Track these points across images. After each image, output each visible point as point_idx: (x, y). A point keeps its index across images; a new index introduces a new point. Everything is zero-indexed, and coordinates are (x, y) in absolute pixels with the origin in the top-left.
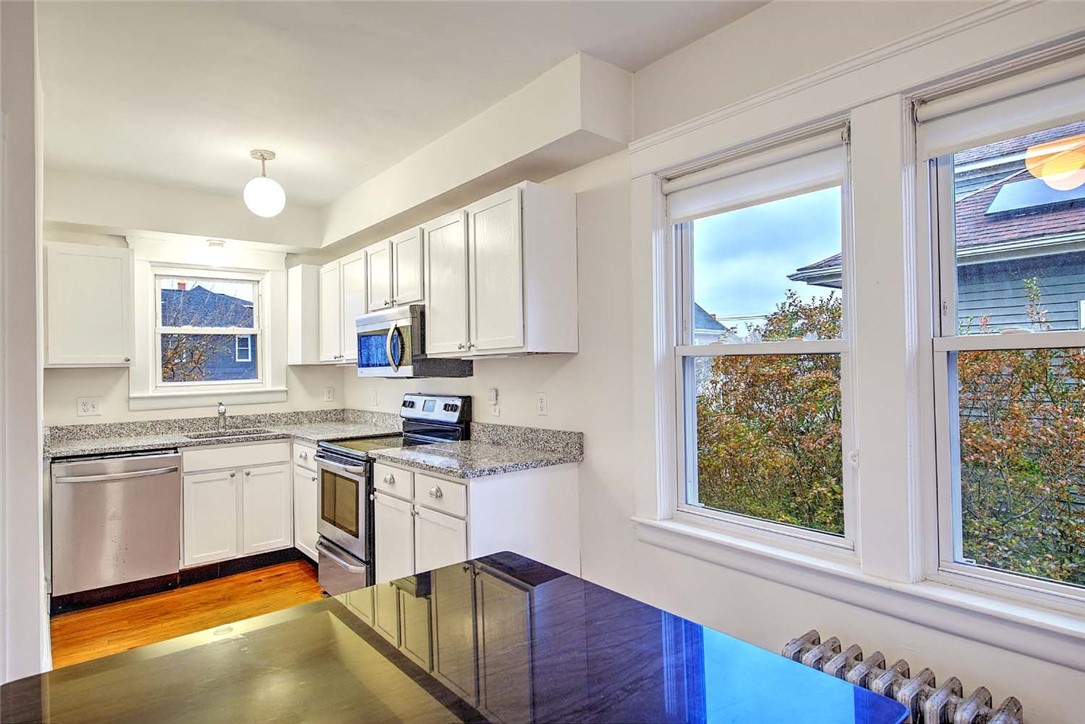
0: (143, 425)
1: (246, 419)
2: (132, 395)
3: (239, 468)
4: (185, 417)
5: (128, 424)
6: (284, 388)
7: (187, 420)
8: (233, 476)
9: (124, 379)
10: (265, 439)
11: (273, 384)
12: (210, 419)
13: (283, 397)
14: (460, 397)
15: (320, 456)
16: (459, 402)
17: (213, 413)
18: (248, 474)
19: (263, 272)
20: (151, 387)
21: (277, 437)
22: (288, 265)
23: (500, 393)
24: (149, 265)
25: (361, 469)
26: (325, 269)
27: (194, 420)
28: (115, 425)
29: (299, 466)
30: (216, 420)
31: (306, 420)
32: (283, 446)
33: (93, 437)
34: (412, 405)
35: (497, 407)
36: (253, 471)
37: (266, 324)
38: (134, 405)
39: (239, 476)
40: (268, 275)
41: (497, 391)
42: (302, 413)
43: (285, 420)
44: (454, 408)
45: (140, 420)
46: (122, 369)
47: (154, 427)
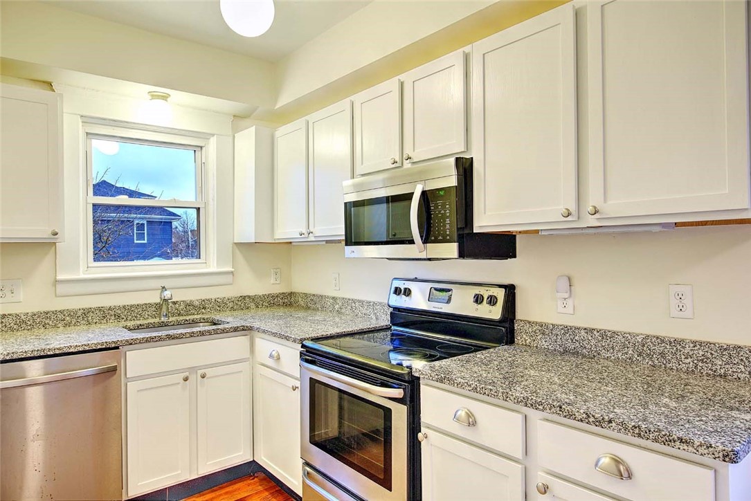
0: (72, 314)
1: (189, 305)
2: (59, 277)
3: (193, 369)
4: (121, 304)
5: (55, 313)
6: (230, 269)
7: (124, 307)
8: (186, 379)
9: (49, 257)
10: (224, 331)
11: (218, 265)
12: (150, 305)
13: (229, 279)
14: (500, 286)
15: (307, 361)
16: (500, 294)
17: (155, 298)
18: (203, 377)
19: (206, 136)
20: (82, 267)
21: (236, 329)
22: (236, 130)
23: (575, 281)
24: (80, 120)
25: (398, 393)
26: (280, 132)
27: (132, 306)
28: (39, 314)
29: (263, 365)
30: (158, 307)
31: (252, 305)
32: (241, 341)
33: (12, 330)
34: (407, 292)
35: (570, 302)
36: (209, 372)
37: (211, 196)
38: (61, 289)
39: (192, 378)
40: (213, 140)
41: (569, 279)
42: (249, 297)
43: (231, 305)
44: (492, 301)
45: (70, 307)
46: (46, 246)
47: (85, 317)
